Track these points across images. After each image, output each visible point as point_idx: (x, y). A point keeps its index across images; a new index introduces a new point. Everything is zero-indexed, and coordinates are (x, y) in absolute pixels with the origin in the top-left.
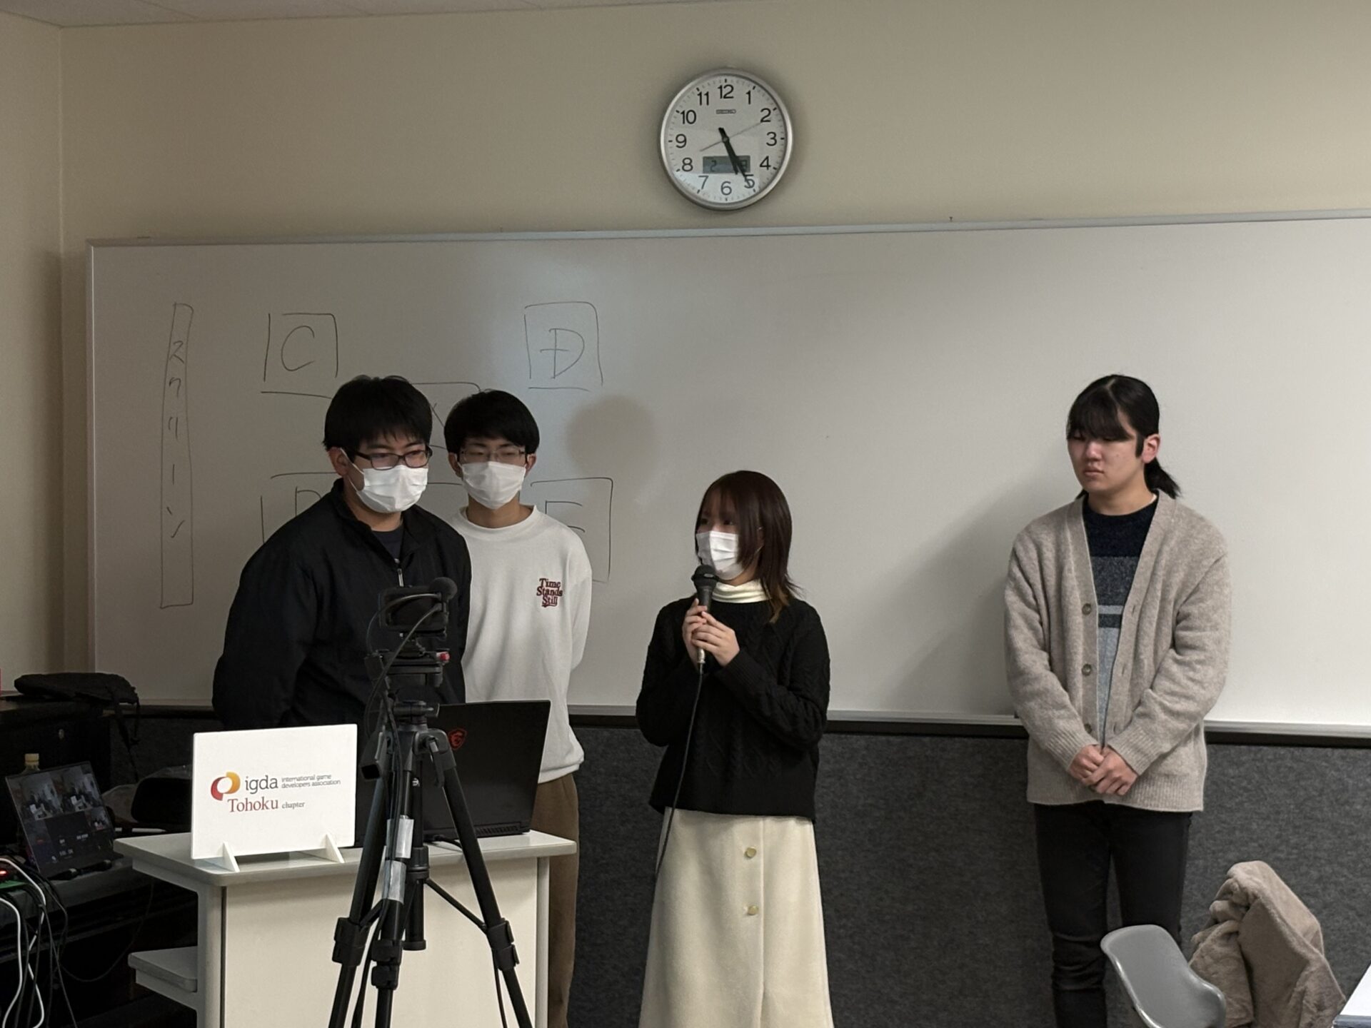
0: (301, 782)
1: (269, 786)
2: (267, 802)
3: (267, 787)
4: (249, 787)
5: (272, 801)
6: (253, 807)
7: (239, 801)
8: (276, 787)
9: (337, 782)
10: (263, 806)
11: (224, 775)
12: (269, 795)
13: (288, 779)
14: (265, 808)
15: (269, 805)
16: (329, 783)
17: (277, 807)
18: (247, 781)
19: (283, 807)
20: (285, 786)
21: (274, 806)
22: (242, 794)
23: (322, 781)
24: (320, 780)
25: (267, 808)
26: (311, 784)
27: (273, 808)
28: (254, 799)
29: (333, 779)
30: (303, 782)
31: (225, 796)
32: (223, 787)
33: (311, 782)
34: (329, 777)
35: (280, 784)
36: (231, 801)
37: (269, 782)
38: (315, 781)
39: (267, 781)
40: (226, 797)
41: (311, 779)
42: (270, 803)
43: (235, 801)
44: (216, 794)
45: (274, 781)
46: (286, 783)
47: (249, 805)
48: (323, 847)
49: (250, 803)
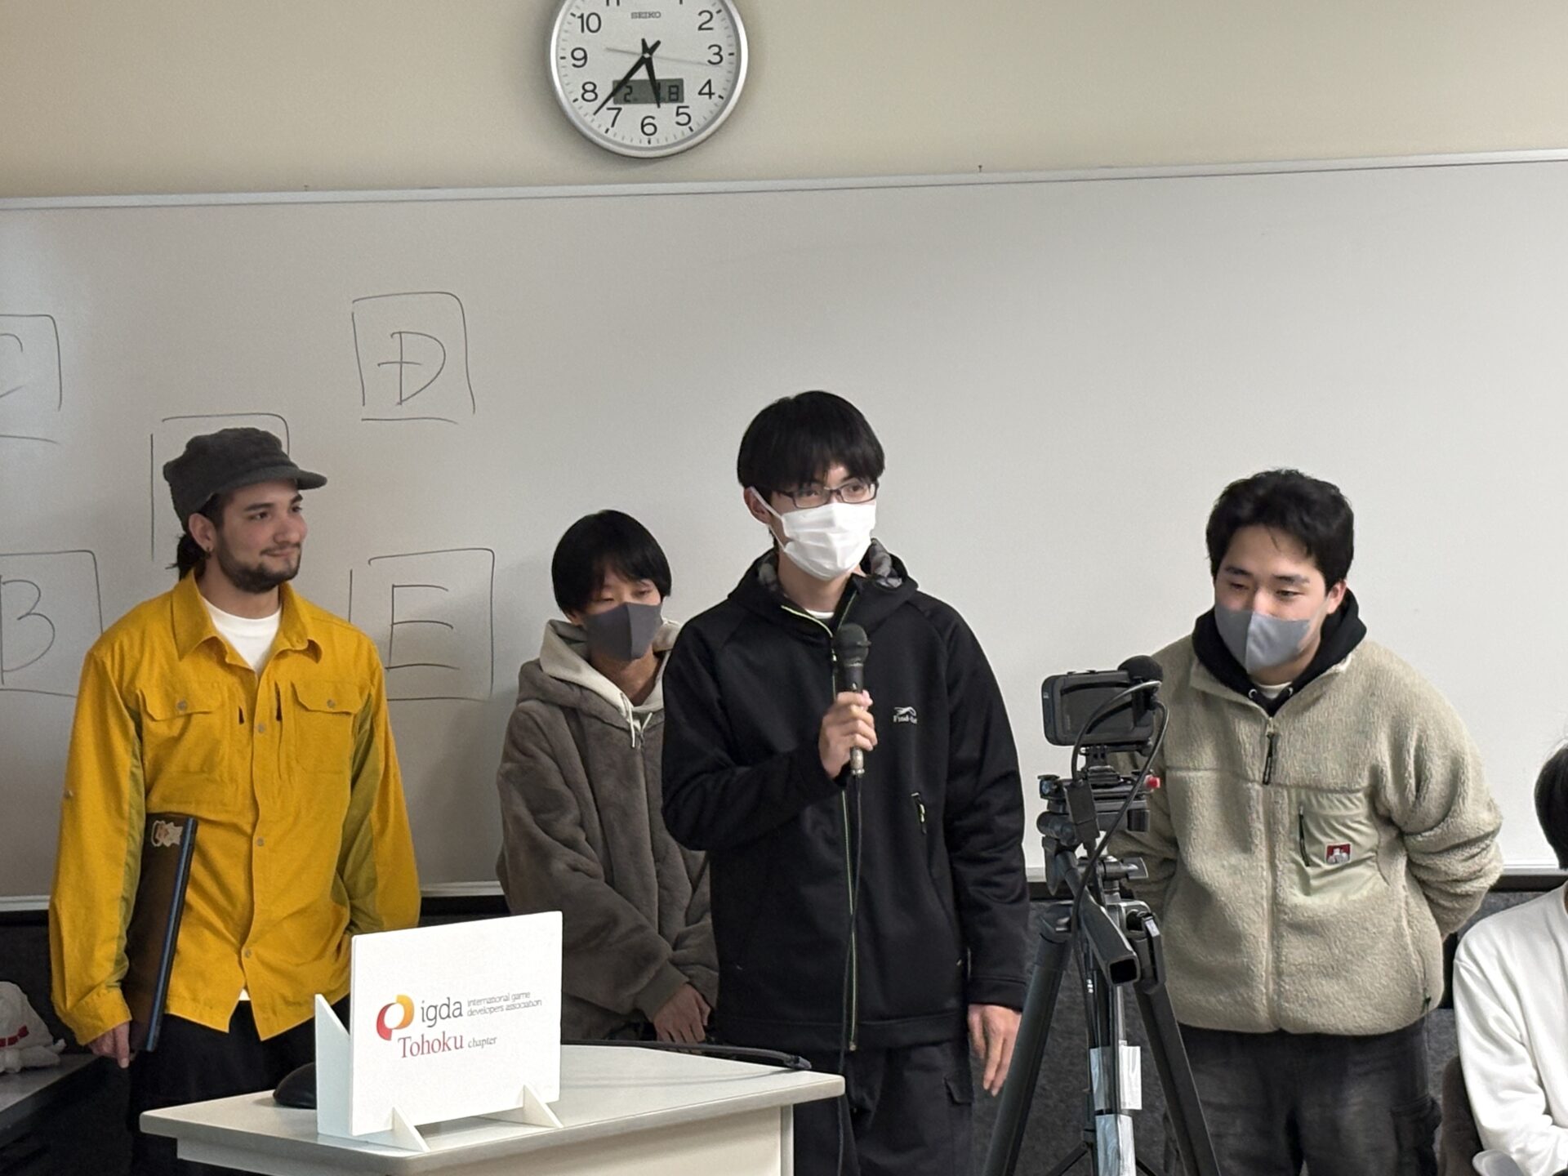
0: (490, 1005)
1: (451, 1015)
2: (449, 1038)
3: (448, 1016)
4: (425, 1018)
5: (455, 1038)
6: (431, 1048)
7: (413, 1040)
8: (461, 1014)
9: (537, 1002)
10: (444, 1045)
11: (394, 1001)
12: (451, 1027)
13: (474, 1002)
14: (446, 1048)
15: (451, 1043)
16: (527, 1005)
17: (461, 1047)
18: (423, 1008)
19: (469, 1046)
20: (472, 1013)
21: (458, 1045)
22: (417, 1029)
23: (520, 1001)
24: (517, 1001)
25: (449, 1049)
26: (505, 1008)
27: (456, 1048)
28: (433, 1035)
29: (532, 998)
30: (494, 1005)
31: (394, 1032)
32: (392, 1020)
33: (505, 1004)
34: (527, 995)
35: (465, 1010)
36: (402, 1041)
37: (452, 1008)
38: (510, 1002)
39: (448, 1006)
40: (396, 1034)
41: (505, 1000)
42: (452, 1040)
43: (407, 1040)
44: (384, 1031)
45: (458, 1006)
46: (474, 1008)
47: (426, 1045)
48: (521, 1105)
49: (428, 1042)
